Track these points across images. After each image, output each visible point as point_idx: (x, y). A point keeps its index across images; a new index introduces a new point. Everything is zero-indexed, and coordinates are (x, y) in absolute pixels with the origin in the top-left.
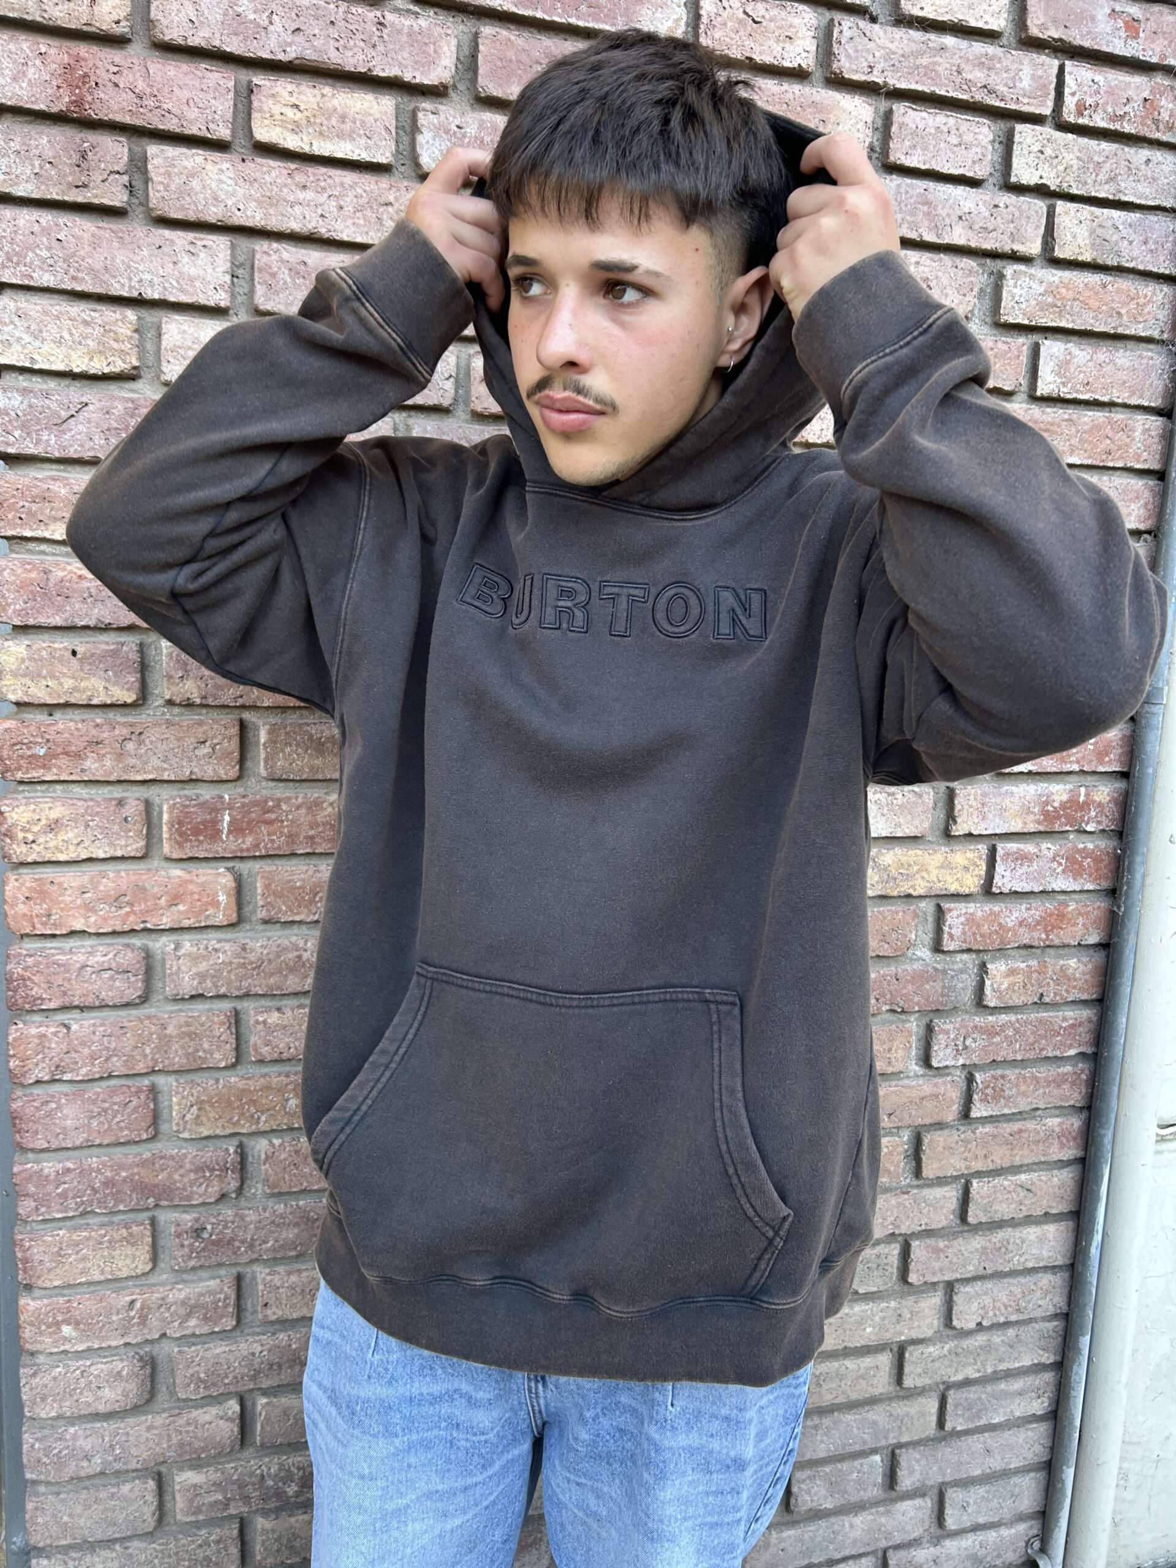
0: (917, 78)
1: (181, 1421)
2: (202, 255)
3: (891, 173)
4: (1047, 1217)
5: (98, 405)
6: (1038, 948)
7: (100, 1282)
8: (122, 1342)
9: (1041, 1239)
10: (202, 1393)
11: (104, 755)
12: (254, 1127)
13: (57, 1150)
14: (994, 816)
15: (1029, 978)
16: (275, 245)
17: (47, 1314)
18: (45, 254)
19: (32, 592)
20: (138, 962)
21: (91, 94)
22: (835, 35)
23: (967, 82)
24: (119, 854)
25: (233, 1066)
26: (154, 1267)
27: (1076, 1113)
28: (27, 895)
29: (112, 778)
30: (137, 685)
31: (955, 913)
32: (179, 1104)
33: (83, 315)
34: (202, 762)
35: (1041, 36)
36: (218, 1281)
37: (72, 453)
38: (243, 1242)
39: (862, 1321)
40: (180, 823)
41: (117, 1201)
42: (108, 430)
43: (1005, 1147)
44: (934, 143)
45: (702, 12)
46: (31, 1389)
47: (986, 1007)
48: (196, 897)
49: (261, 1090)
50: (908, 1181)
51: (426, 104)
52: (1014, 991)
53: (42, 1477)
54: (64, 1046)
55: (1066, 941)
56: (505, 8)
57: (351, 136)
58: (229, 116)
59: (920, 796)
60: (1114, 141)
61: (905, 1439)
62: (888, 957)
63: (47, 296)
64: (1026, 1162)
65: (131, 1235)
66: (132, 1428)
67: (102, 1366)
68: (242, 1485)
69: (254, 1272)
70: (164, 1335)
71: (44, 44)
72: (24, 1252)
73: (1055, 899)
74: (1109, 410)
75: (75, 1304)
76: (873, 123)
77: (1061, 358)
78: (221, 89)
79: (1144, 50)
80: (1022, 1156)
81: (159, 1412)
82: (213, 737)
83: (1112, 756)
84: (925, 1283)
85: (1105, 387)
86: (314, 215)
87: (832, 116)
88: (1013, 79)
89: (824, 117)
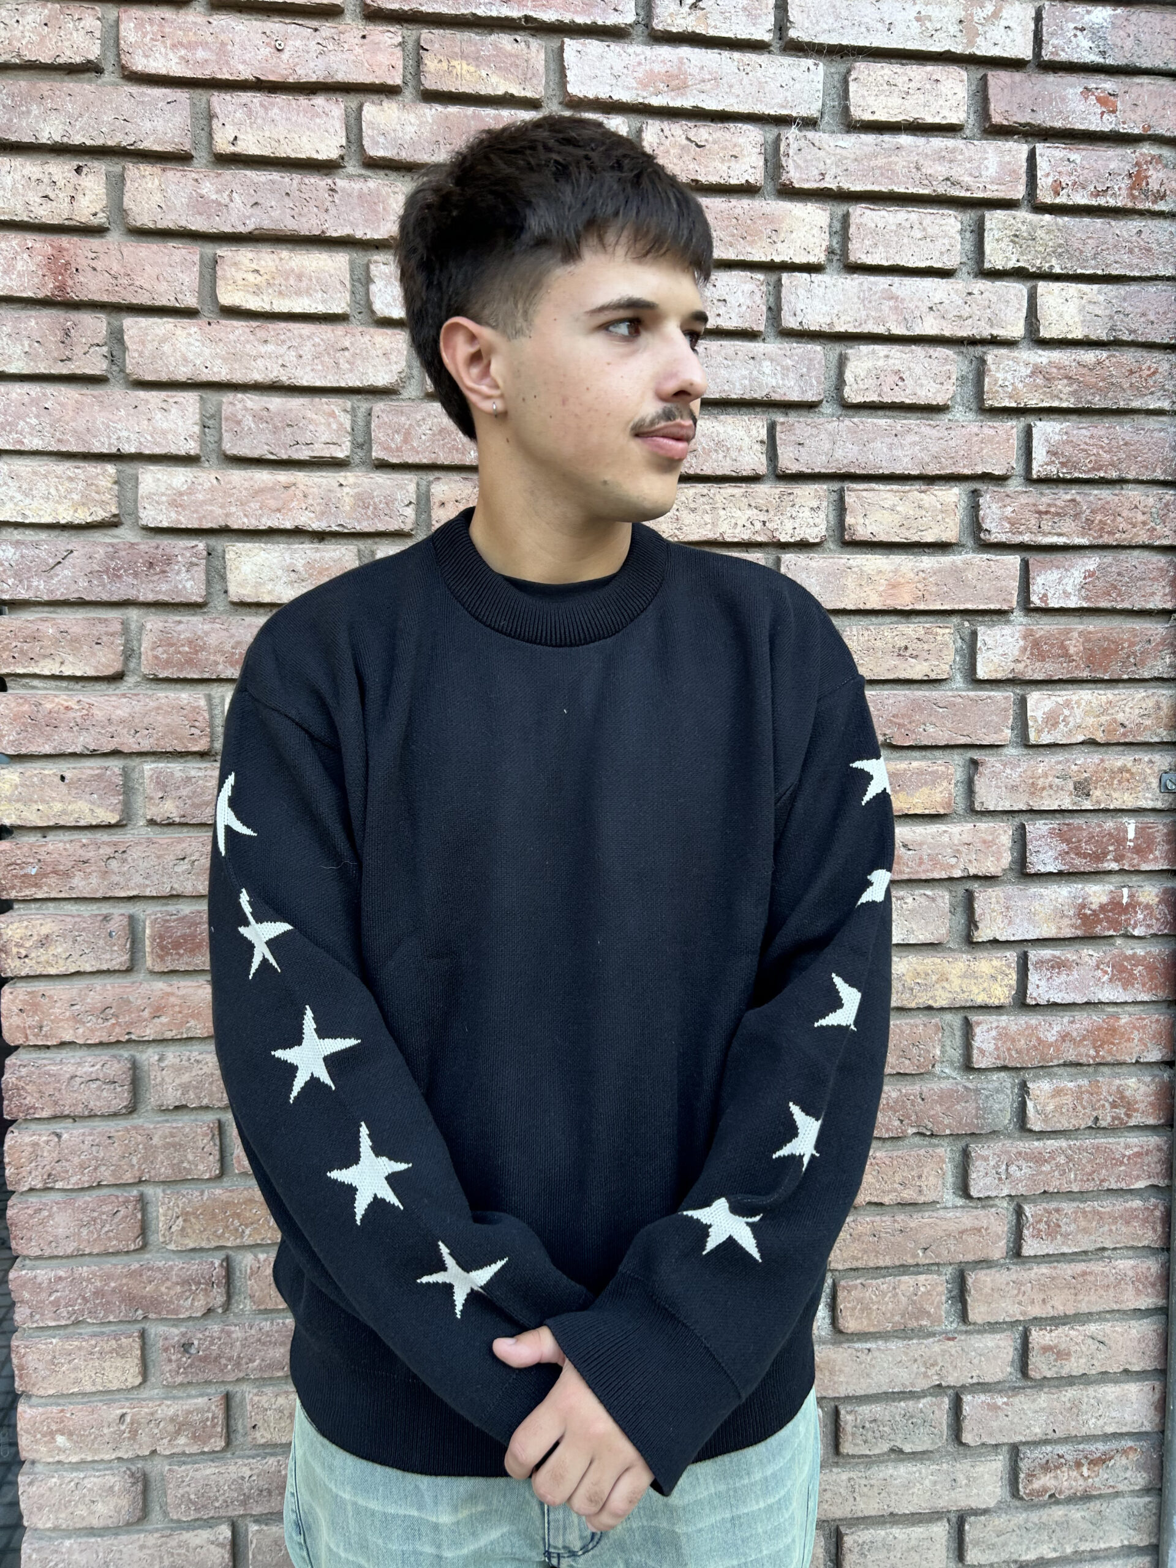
0: (872, 179)
1: (173, 1543)
2: (173, 411)
3: (854, 273)
4: (1127, 1374)
5: (82, 551)
6: (1089, 1065)
7: (92, 1393)
8: (114, 1456)
9: (1122, 1400)
10: (193, 1515)
11: (90, 873)
12: (238, 1241)
13: (50, 1258)
14: (1022, 920)
15: (1079, 1098)
16: (240, 396)
17: (42, 1423)
18: (34, 421)
19: (24, 724)
20: (124, 1073)
21: (72, 278)
22: (782, 149)
23: (928, 177)
24: (105, 967)
25: (219, 1178)
26: (145, 1379)
27: (1154, 1254)
28: (21, 1007)
29: (98, 895)
30: (119, 807)
31: (985, 1027)
32: (165, 1215)
33: (68, 472)
34: (181, 878)
35: (1005, 123)
36: (206, 1399)
37: (58, 596)
38: (230, 1359)
39: (908, 1485)
40: (161, 937)
41: (107, 1312)
42: (91, 573)
43: (1067, 1291)
44: (895, 239)
46: (29, 1498)
47: (1030, 1131)
48: (177, 1009)
49: (244, 1203)
50: (954, 1325)
51: (377, 257)
52: (1062, 1113)
54: (55, 1155)
55: (1121, 1058)
57: (308, 292)
58: (196, 285)
59: (933, 900)
60: (1100, 217)
62: (911, 1075)
63: (38, 458)
64: (1095, 1309)
65: (120, 1346)
66: (125, 1546)
67: (95, 1480)
69: (243, 1393)
70: (154, 1452)
71: (31, 239)
72: (20, 1358)
73: (1103, 1011)
74: (1118, 487)
75: (68, 1415)
76: (830, 226)
77: (1057, 437)
78: (187, 264)
79: (1124, 123)
80: (1089, 1302)
81: (151, 1532)
82: (191, 855)
83: (1157, 853)
84: (983, 1444)
85: (1111, 464)
86: (275, 366)
87: (784, 225)
88: (978, 167)
89: (776, 226)
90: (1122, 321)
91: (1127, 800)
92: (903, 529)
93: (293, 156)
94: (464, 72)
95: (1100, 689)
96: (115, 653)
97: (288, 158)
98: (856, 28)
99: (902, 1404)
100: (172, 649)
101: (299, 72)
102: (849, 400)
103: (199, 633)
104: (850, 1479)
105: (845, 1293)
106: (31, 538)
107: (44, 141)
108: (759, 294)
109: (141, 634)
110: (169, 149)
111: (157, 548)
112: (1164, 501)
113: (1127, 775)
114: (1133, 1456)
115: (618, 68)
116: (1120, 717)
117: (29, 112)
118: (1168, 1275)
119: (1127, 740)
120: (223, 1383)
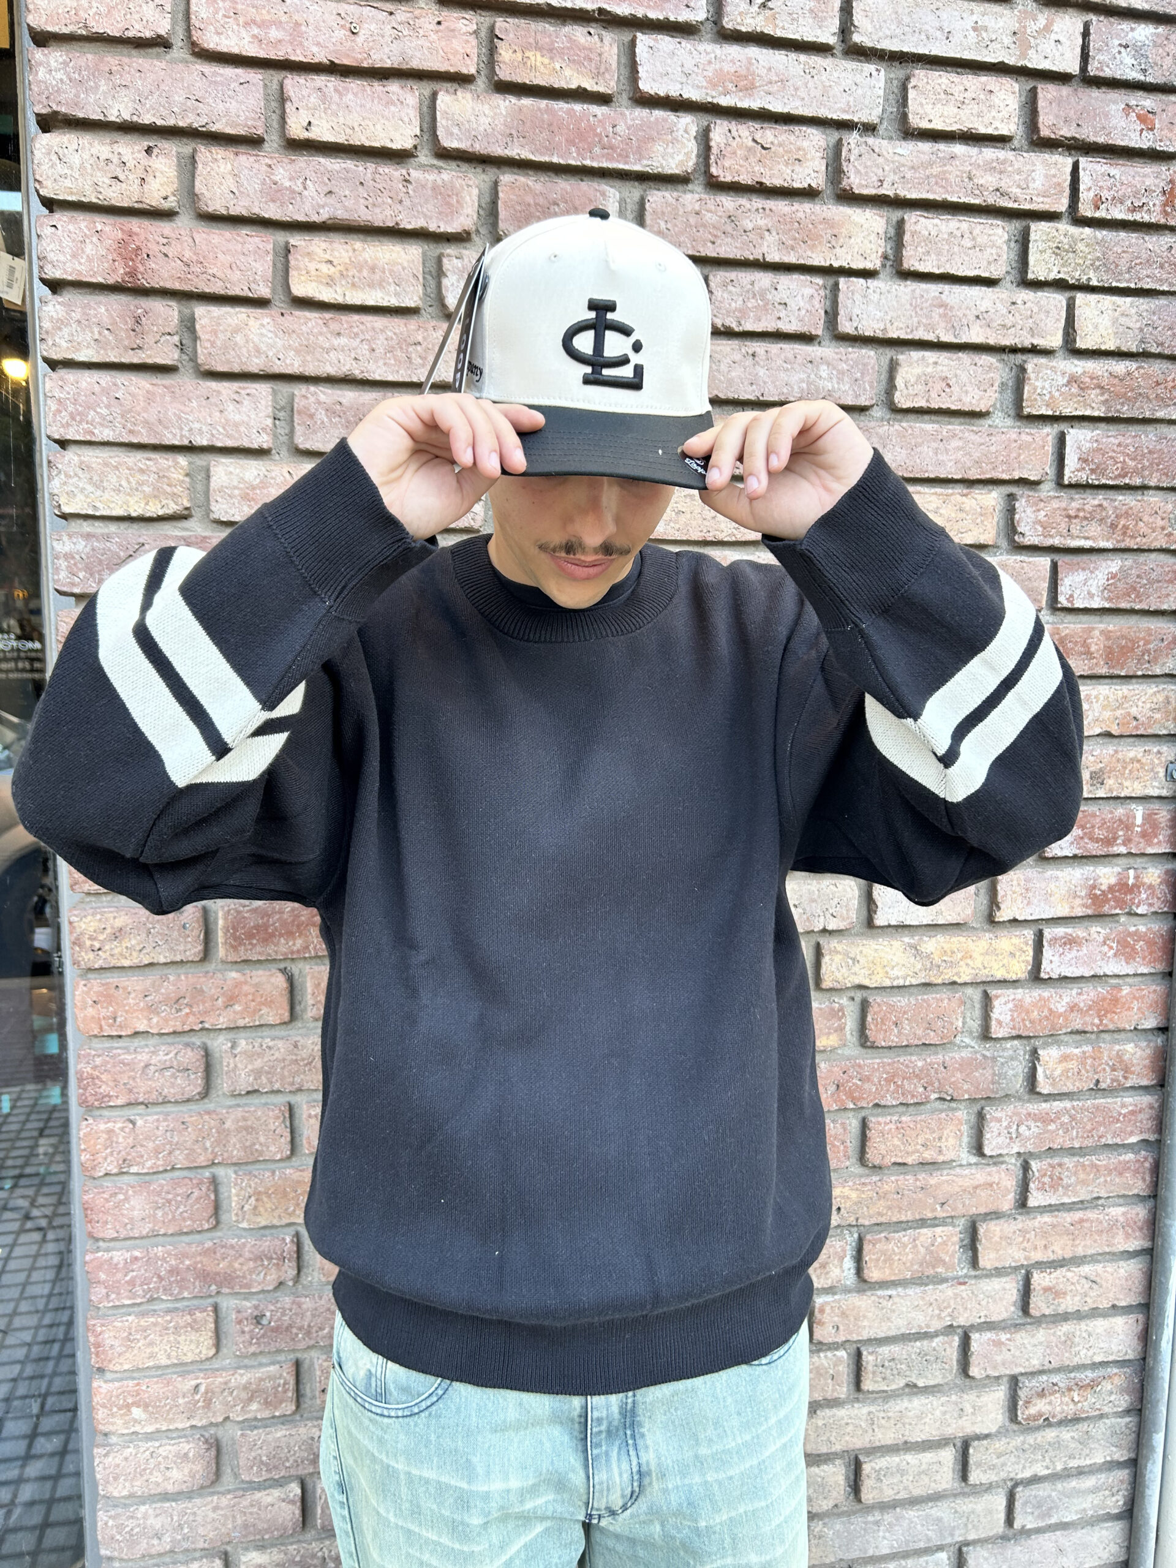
0: (927, 187)
1: (245, 1502)
2: (246, 403)
3: (907, 279)
4: (1115, 1309)
6: (1092, 1033)
7: (167, 1366)
8: (188, 1425)
9: (1110, 1333)
10: (265, 1475)
13: (125, 1239)
14: (1039, 901)
15: (1084, 1064)
16: (312, 388)
17: (118, 1396)
18: (104, 411)
20: (197, 1060)
21: (142, 264)
22: (843, 154)
23: (979, 187)
24: (178, 958)
25: (289, 1158)
26: (217, 1352)
27: (1141, 1201)
28: (95, 999)
31: (1002, 1000)
32: (238, 1195)
33: (139, 464)
35: (1053, 136)
36: (277, 1366)
38: (300, 1329)
39: (921, 1416)
40: (234, 928)
43: (1065, 1237)
44: (947, 247)
45: (712, 144)
46: (105, 1469)
47: (1039, 1094)
48: (250, 997)
50: (965, 1271)
51: (450, 250)
52: (1068, 1077)
53: (116, 1554)
54: (130, 1140)
55: (1121, 1026)
56: (523, 157)
57: (381, 285)
58: (269, 274)
60: (1135, 232)
61: (972, 1536)
62: (936, 1045)
63: (107, 449)
64: (1090, 1252)
65: (195, 1321)
66: (199, 1508)
67: (170, 1448)
69: (311, 1360)
71: (100, 222)
72: (97, 1336)
73: (1106, 982)
74: (1141, 493)
75: (144, 1388)
76: (886, 233)
77: (1088, 445)
78: (260, 252)
79: (1161, 141)
80: (1085, 1246)
81: (223, 1494)
83: (1161, 837)
84: (988, 1376)
85: (1136, 472)
86: (348, 359)
87: (843, 230)
88: (1026, 179)
89: (835, 232)
90: (1151, 334)
91: (1135, 788)
93: (367, 144)
94: (538, 64)
95: (1116, 684)
97: (363, 146)
98: (917, 35)
99: (918, 1344)
101: (374, 57)
102: (899, 406)
104: (869, 1413)
105: (871, 1246)
106: (100, 531)
107: (112, 118)
108: (818, 298)
110: (242, 132)
113: (1137, 765)
114: (1117, 1381)
115: (689, 66)
116: (1134, 711)
117: (97, 87)
118: (1154, 1219)
119: (1139, 733)
120: (294, 1351)
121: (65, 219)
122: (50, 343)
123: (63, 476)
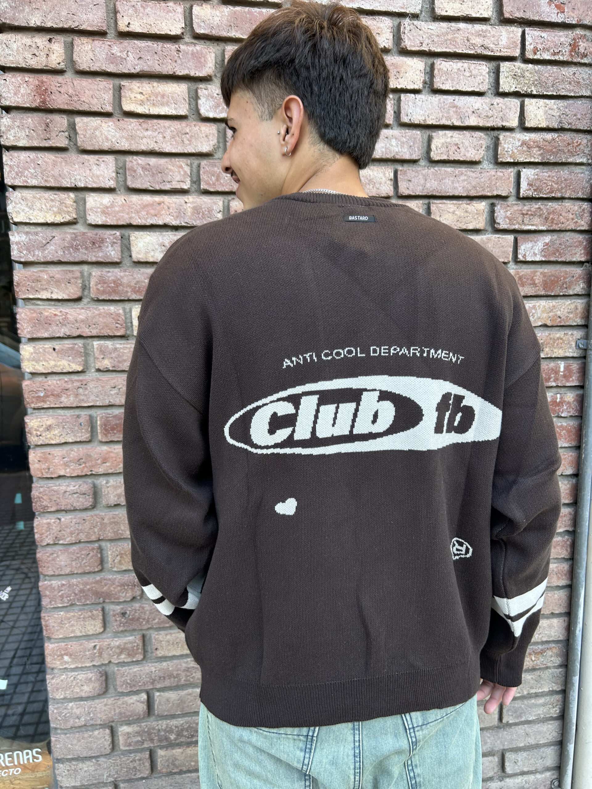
0: (446, 46)
1: (120, 702)
2: (102, 165)
3: (436, 94)
4: (553, 615)
5: (59, 237)
7: (80, 637)
8: (91, 664)
9: (550, 626)
10: (129, 689)
11: (70, 395)
13: (58, 575)
16: (135, 157)
17: (57, 651)
18: (32, 171)
19: (34, 323)
20: (90, 489)
21: (49, 97)
22: (402, 30)
23: (473, 44)
24: (78, 440)
26: (105, 630)
27: (566, 561)
28: (39, 459)
29: (74, 405)
30: (83, 363)
32: (111, 555)
33: (51, 197)
34: (114, 397)
35: (511, 17)
36: (134, 637)
37: (49, 259)
38: (144, 619)
40: (105, 425)
41: (86, 600)
42: (64, 247)
46: (52, 685)
48: (114, 459)
51: (202, 86)
53: (58, 726)
54: (58, 528)
56: (237, 36)
57: (167, 104)
58: (111, 100)
60: (556, 65)
63: (35, 190)
65: (93, 615)
66: (98, 705)
67: (83, 675)
68: (149, 733)
69: (151, 634)
70: (110, 662)
71: (27, 77)
72: (46, 622)
74: (561, 201)
75: (69, 647)
76: (425, 70)
77: (532, 177)
78: (107, 89)
79: (568, 18)
81: (109, 698)
82: (118, 385)
83: (574, 378)
85: (558, 190)
86: (152, 142)
87: (402, 69)
88: (497, 40)
89: (399, 70)
90: (565, 118)
91: (560, 353)
92: (458, 223)
93: (158, 33)
95: (550, 300)
96: (78, 288)
97: (156, 34)
100: (105, 285)
102: (433, 159)
103: (119, 277)
106: (33, 230)
107: (32, 25)
109: (89, 278)
110: (96, 29)
111: (96, 235)
112: (582, 208)
113: (561, 341)
114: (555, 651)
116: (559, 313)
117: (24, 10)
118: (572, 570)
119: (561, 324)
120: (141, 630)
121: (10, 76)
122: (5, 138)
123: (13, 204)
